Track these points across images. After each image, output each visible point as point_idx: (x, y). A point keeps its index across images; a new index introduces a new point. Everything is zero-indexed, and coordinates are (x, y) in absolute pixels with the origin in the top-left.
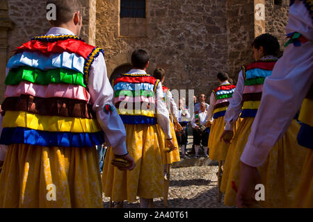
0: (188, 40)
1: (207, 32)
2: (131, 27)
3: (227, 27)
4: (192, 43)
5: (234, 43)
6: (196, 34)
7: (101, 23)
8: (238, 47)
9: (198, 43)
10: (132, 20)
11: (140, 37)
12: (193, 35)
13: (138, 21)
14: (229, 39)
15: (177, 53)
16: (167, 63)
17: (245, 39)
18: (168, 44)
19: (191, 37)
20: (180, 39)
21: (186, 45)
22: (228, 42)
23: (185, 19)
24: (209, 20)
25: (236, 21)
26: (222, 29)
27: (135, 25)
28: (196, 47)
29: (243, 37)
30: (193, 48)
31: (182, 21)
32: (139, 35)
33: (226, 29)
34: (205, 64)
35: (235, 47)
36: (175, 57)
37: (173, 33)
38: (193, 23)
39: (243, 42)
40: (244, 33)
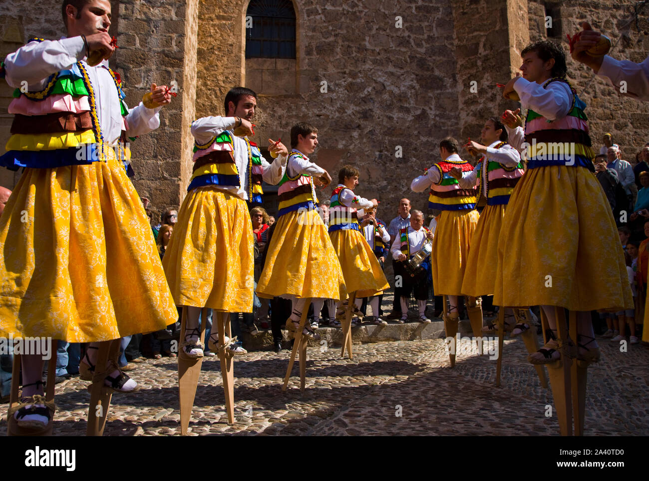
0: (381, 102)
1: (417, 87)
2: (267, 77)
3: (458, 76)
4: (390, 107)
5: (473, 108)
6: (396, 91)
7: (207, 69)
8: (481, 115)
9: (402, 107)
10: (268, 64)
11: (286, 97)
12: (391, 93)
13: (281, 64)
14: (461, 100)
15: (359, 127)
16: (340, 146)
17: (493, 99)
18: (342, 110)
19: (386, 96)
20: (365, 100)
21: (377, 112)
22: (461, 106)
23: (375, 62)
24: (422, 64)
25: (474, 65)
26: (448, 81)
27: (275, 73)
28: (396, 115)
29: (489, 95)
30: (390, 118)
31: (368, 66)
32: (284, 93)
33: (455, 81)
34: (415, 149)
35: (475, 115)
36: (355, 134)
37: (350, 87)
38: (391, 68)
39: (490, 105)
40: (491, 87)
